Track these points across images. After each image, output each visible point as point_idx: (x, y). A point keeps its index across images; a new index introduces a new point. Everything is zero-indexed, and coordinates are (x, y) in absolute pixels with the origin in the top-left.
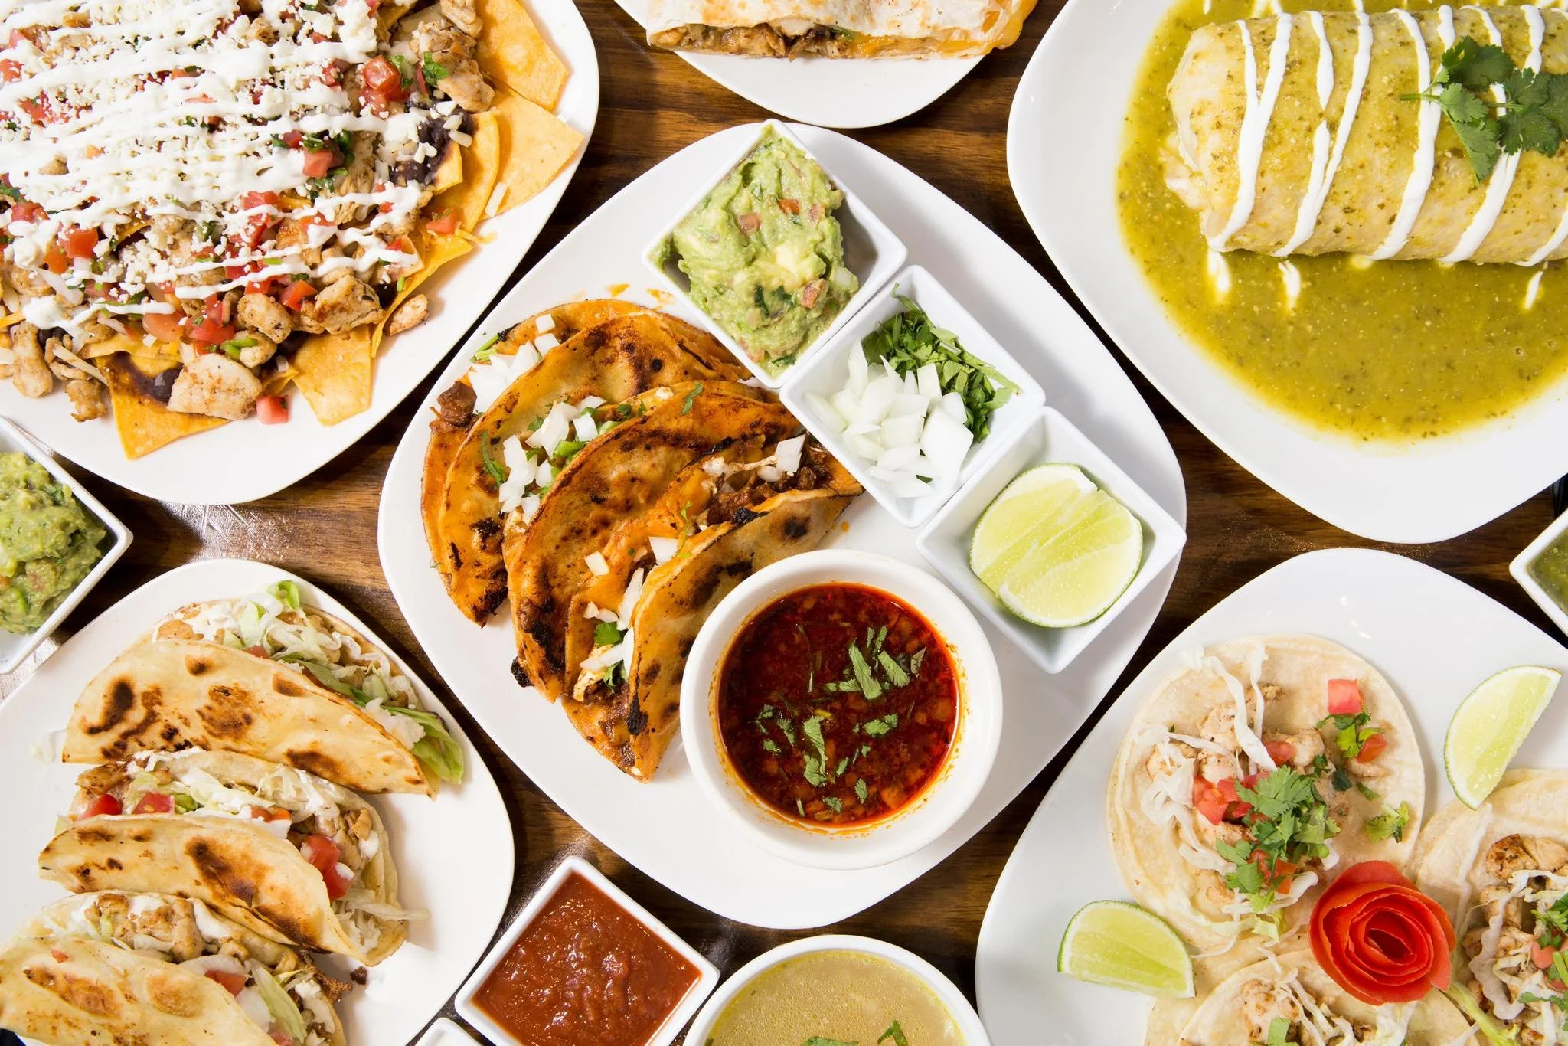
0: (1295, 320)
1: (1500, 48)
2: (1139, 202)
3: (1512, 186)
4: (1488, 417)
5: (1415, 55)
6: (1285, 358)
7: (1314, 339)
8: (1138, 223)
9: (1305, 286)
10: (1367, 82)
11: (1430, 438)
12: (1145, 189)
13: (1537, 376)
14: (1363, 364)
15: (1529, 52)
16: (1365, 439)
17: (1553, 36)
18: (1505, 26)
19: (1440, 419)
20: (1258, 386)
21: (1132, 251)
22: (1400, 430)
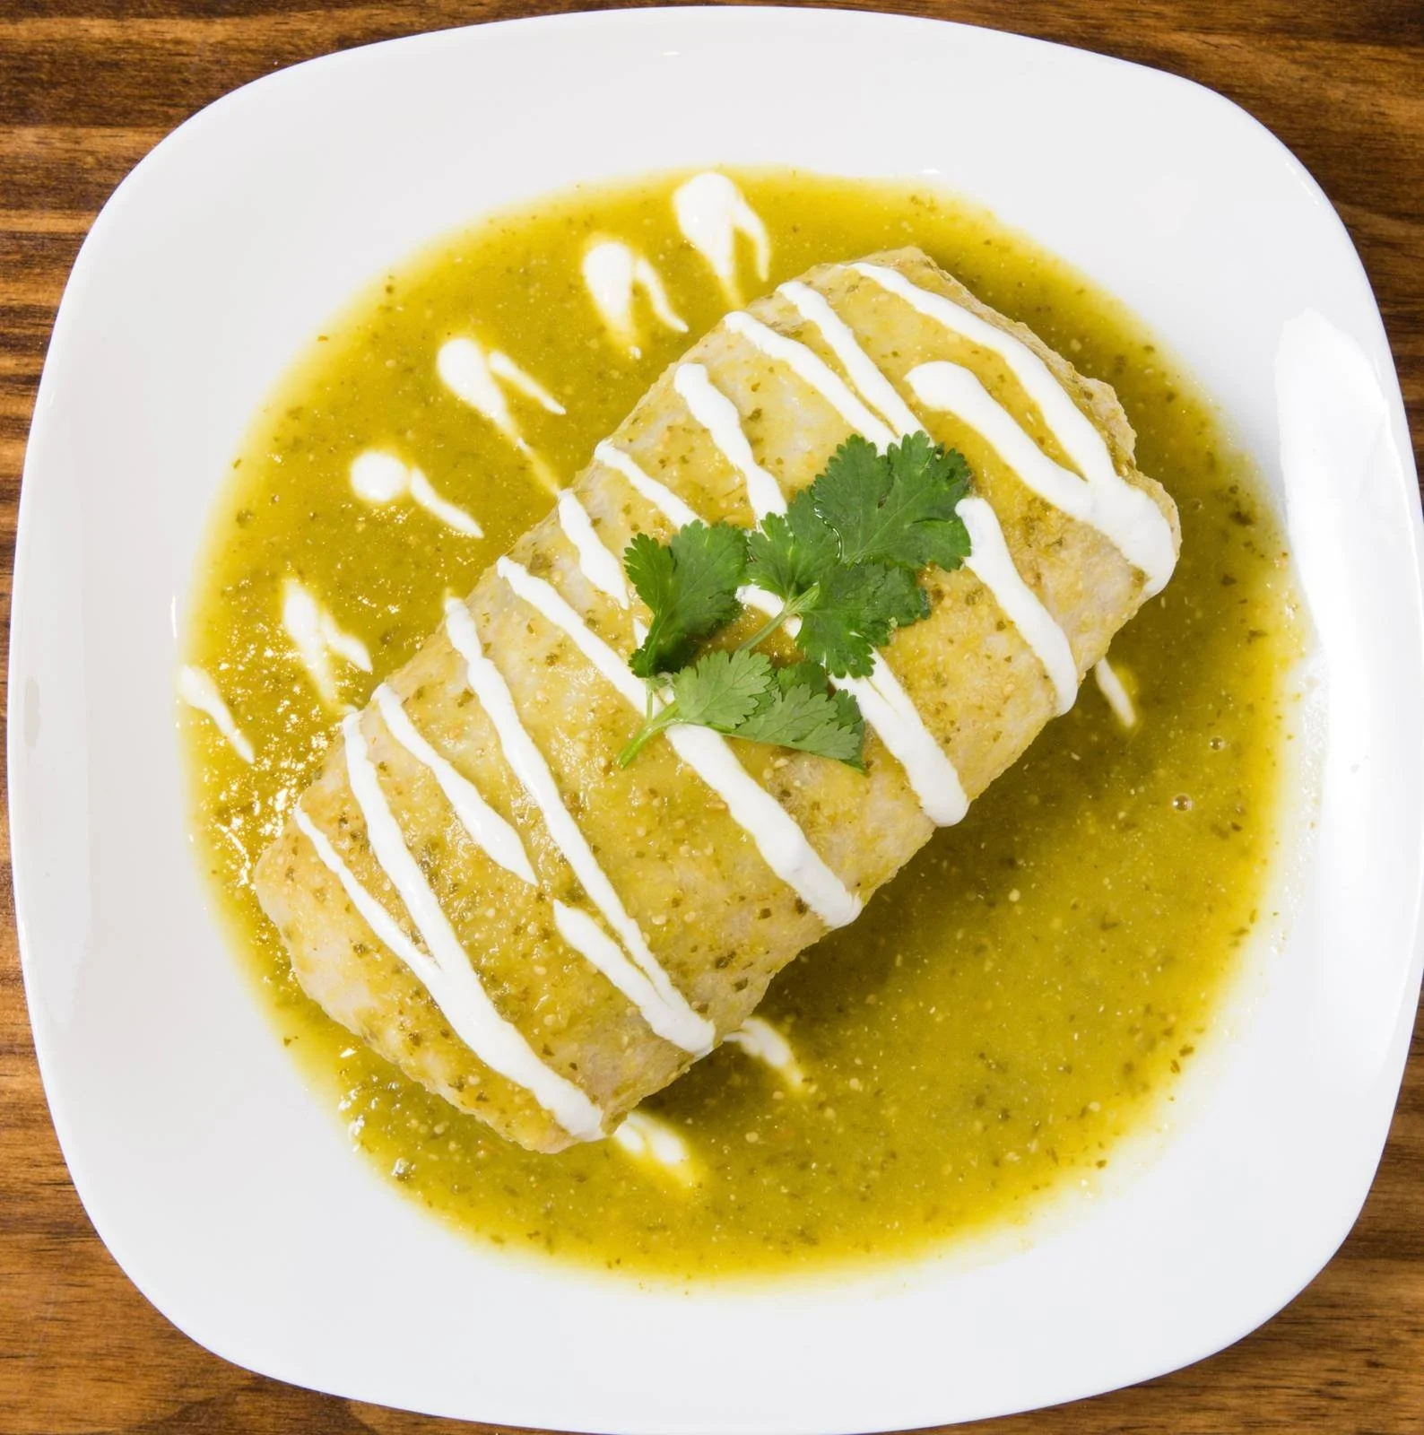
0: (823, 1097)
1: (697, 524)
2: (433, 1157)
3: (921, 708)
4: (1236, 944)
5: (585, 662)
6: (865, 1167)
7: (878, 1093)
8: (464, 1190)
9: (787, 1028)
10: (558, 778)
11: (1185, 1063)
12: (423, 1130)
13: (1243, 812)
14: (982, 1056)
15: (743, 485)
16: (1101, 1164)
17: (757, 415)
18: (674, 472)
19: (1172, 1018)
20: (868, 1248)
21: (498, 1240)
22: (1134, 1095)
